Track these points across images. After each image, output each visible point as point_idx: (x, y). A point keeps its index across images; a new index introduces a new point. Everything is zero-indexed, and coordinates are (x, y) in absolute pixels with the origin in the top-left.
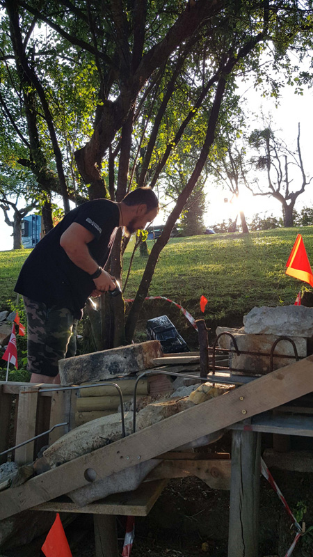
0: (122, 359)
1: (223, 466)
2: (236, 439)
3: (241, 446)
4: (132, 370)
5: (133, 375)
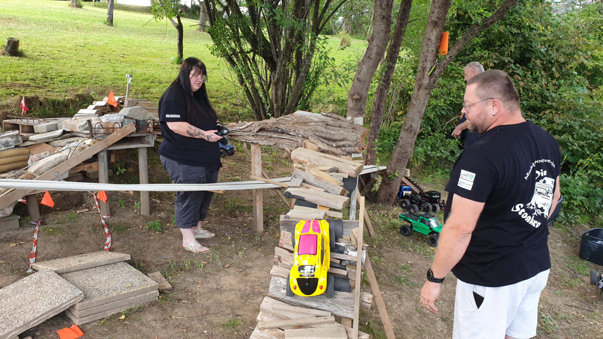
0: (11, 140)
1: (93, 165)
2: (102, 154)
3: (104, 155)
4: (16, 144)
5: (16, 146)
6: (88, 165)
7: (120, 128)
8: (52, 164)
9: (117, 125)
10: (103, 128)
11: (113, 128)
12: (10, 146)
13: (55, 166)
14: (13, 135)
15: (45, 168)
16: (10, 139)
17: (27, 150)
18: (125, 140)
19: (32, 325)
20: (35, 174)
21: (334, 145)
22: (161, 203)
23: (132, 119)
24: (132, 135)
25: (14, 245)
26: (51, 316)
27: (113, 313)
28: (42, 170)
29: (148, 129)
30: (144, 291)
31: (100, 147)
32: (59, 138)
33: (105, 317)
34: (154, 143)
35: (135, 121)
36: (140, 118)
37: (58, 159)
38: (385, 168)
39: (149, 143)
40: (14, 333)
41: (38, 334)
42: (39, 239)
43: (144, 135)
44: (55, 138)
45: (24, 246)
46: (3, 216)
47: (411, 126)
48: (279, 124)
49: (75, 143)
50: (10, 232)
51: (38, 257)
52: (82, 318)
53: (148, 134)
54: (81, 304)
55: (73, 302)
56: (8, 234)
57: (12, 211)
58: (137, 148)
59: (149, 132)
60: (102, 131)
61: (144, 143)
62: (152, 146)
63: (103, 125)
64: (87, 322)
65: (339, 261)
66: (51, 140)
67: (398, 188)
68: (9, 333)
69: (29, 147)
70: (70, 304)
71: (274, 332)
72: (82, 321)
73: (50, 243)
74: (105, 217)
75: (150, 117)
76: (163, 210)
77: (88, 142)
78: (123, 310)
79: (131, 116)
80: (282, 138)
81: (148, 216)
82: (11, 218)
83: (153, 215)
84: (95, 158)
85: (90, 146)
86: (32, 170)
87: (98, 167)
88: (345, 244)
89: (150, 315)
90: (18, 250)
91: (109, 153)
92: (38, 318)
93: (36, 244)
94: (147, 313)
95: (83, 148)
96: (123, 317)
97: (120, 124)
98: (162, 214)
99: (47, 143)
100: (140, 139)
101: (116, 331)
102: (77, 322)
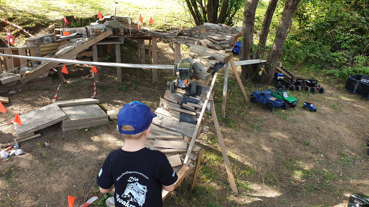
1: (90, 52)
2: (94, 47)
3: (95, 48)
4: (53, 40)
5: (53, 42)
6: (87, 53)
7: (104, 32)
8: (67, 51)
9: (102, 31)
10: (94, 32)
11: (100, 32)
12: (49, 41)
13: (68, 52)
14: (51, 35)
15: (63, 53)
16: (49, 38)
17: (58, 44)
18: (106, 39)
19: (41, 128)
20: (58, 56)
21: (218, 44)
22: (130, 76)
23: (111, 27)
24: (110, 37)
25: (47, 92)
26: (50, 125)
27: (82, 128)
28: (61, 54)
29: (120, 33)
30: (100, 118)
31: (92, 43)
32: (74, 38)
33: (78, 129)
34: (123, 42)
35: (112, 29)
36: (115, 27)
37: (70, 49)
38: (266, 61)
39: (121, 42)
40: (32, 131)
41: (45, 133)
42: (60, 90)
43: (118, 37)
44: (72, 37)
45: (52, 93)
46: (43, 77)
47: (281, 34)
48: (192, 31)
49: (81, 40)
50: (48, 86)
51: (57, 99)
52: (66, 128)
53: (120, 36)
54: (65, 121)
55: (61, 120)
56: (46, 87)
57: (47, 75)
58: (115, 44)
59: (121, 35)
60: (94, 33)
61: (118, 42)
62: (122, 43)
63: (94, 30)
64: (68, 130)
65: (194, 108)
66: (69, 38)
67: (273, 74)
68: (29, 130)
69: (59, 42)
70: (59, 120)
71: (149, 141)
72: (66, 130)
73: (65, 93)
74: (96, 81)
75: (121, 26)
76: (130, 80)
77: (86, 39)
78: (88, 127)
79: (110, 26)
80: (190, 39)
81: (121, 83)
82: (48, 79)
83: (124, 83)
84: (90, 49)
85: (87, 42)
86: (57, 54)
87: (92, 54)
88: (199, 99)
89: (101, 131)
90: (49, 95)
91: (98, 46)
92: (43, 125)
93: (58, 92)
94: (100, 129)
95: (83, 43)
96: (87, 130)
97: (104, 30)
98: (129, 83)
99: (68, 40)
100: (116, 39)
101: (82, 136)
102: (63, 129)
